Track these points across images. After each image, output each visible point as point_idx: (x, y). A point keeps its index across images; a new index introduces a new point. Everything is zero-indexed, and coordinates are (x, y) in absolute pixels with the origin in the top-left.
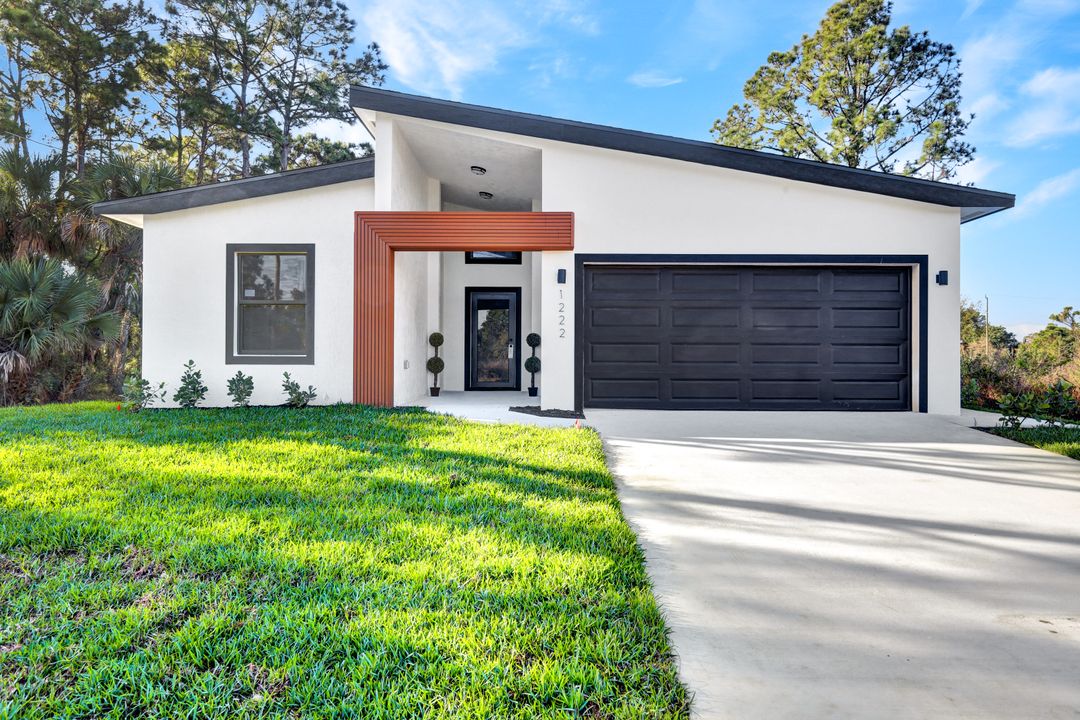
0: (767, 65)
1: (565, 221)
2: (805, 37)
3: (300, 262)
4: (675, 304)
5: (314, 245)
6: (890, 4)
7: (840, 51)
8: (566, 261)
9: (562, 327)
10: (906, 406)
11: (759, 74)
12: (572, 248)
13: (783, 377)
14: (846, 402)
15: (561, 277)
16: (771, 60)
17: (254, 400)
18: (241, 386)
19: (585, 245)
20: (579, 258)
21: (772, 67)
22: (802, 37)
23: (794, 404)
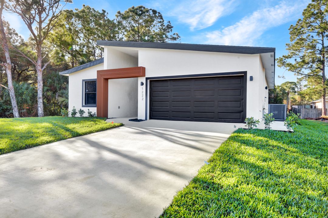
1: (143, 69)
4: (173, 90)
8: (143, 80)
9: (142, 97)
12: (145, 76)
15: (142, 84)
17: (84, 115)
19: (148, 75)
20: (147, 79)
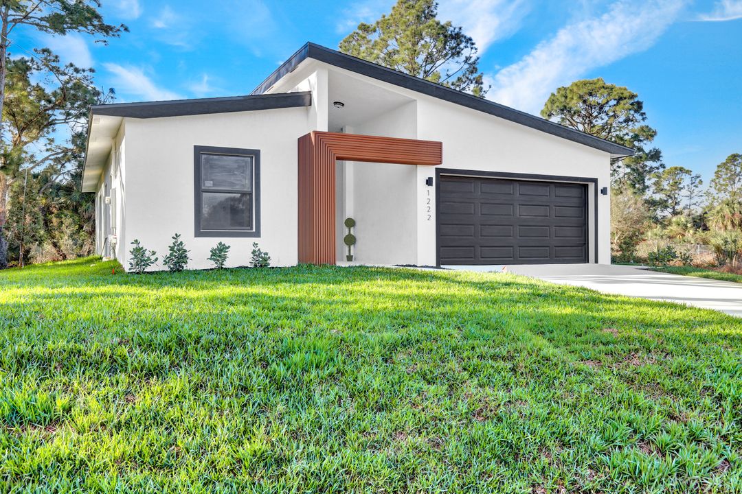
0: (358, 31)
1: (438, 147)
2: (384, 17)
3: (246, 162)
4: (482, 201)
5: (259, 151)
6: (437, 4)
7: (413, 31)
8: (430, 172)
9: (429, 213)
10: (586, 260)
11: (352, 36)
13: (534, 245)
14: (560, 258)
15: (429, 182)
16: (360, 28)
17: (228, 264)
18: (219, 253)
20: (438, 171)
21: (360, 32)
22: (381, 16)
23: (541, 260)
